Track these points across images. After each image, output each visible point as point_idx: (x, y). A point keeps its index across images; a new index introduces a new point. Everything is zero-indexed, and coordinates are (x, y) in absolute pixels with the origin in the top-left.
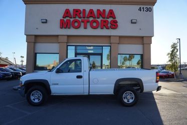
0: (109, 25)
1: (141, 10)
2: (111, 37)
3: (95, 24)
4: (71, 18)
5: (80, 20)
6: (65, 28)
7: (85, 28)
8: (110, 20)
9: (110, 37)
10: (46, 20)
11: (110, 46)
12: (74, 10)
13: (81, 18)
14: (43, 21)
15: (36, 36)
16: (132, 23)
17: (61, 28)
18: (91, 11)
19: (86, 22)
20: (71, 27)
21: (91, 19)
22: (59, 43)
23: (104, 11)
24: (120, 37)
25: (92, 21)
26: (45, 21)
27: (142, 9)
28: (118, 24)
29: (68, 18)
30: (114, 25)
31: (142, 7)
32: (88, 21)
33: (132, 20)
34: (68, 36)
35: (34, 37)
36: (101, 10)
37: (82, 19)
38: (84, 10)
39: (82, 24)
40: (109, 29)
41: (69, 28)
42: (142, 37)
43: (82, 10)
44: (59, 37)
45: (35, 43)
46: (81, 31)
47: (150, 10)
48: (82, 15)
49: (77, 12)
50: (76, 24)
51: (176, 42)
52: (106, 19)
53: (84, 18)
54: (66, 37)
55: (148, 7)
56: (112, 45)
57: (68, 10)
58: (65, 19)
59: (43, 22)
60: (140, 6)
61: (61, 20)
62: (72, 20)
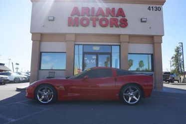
0: (119, 23)
2: (121, 36)
3: (104, 23)
4: (79, 16)
5: (89, 18)
6: (73, 26)
8: (119, 18)
9: (119, 36)
10: (54, 18)
11: (119, 45)
12: (82, 8)
13: (90, 16)
14: (50, 18)
15: (42, 35)
16: (142, 22)
17: (69, 25)
18: (100, 10)
19: (94, 21)
20: (79, 25)
21: (100, 17)
22: (66, 41)
23: (113, 9)
24: (130, 36)
25: (101, 19)
26: (52, 18)
27: (151, 9)
28: (128, 22)
29: (76, 16)
30: (124, 24)
31: (151, 6)
32: (97, 20)
33: (141, 19)
34: (77, 35)
36: (111, 8)
39: (91, 22)
40: (118, 27)
41: (77, 26)
42: (152, 37)
43: (90, 8)
44: (67, 35)
45: (40, 41)
47: (159, 9)
48: (90, 13)
49: (85, 10)
50: (85, 22)
52: (115, 17)
53: (92, 16)
54: (74, 35)
55: (158, 6)
56: (122, 44)
58: (73, 17)
59: (50, 20)
60: (149, 5)
61: (69, 18)
62: (80, 18)
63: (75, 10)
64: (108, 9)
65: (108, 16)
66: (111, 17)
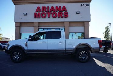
0: (63, 15)
1: (82, 6)
2: (65, 23)
3: (54, 15)
4: (41, 12)
5: (46, 13)
6: (37, 18)
7: (49, 17)
8: (63, 12)
10: (26, 13)
11: (64, 28)
12: (42, 7)
14: (24, 14)
15: (21, 23)
16: (77, 14)
17: (35, 18)
18: (52, 7)
19: (49, 14)
20: (41, 17)
21: (52, 12)
22: (34, 27)
23: (60, 7)
24: (70, 22)
25: (53, 13)
26: (26, 14)
27: (83, 5)
28: (68, 14)
29: (39, 12)
30: (66, 15)
31: (83, 4)
32: (51, 14)
33: (77, 12)
34: (39, 23)
35: (19, 23)
36: (58, 7)
37: (47, 12)
38: (48, 7)
39: (47, 15)
40: (63, 17)
41: (40, 18)
42: (83, 22)
43: (47, 7)
44: (34, 23)
46: (47, 20)
47: (88, 5)
48: (47, 10)
49: (44, 8)
50: (44, 15)
52: (61, 12)
53: (48, 12)
54: (38, 23)
55: (87, 3)
56: (65, 27)
58: (37, 13)
59: (24, 15)
60: (82, 3)
61: (35, 13)
62: (41, 13)
63: (38, 8)
64: (57, 7)
65: (57, 11)
66: (58, 12)
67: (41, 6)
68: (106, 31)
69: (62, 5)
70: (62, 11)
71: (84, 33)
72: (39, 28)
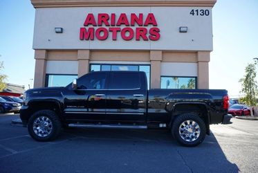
0: (148, 35)
1: (193, 14)
2: (151, 52)
3: (127, 34)
4: (95, 26)
5: (107, 28)
6: (87, 40)
7: (115, 39)
8: (149, 28)
9: (149, 51)
10: (62, 29)
11: (150, 65)
12: (99, 15)
13: (109, 26)
14: (57, 30)
15: (48, 51)
16: (181, 32)
17: (82, 39)
18: (123, 16)
19: (115, 32)
20: (95, 38)
21: (123, 27)
22: (78, 60)
23: (141, 15)
24: (164, 52)
25: (123, 29)
26: (60, 30)
27: (195, 13)
28: (161, 33)
29: (91, 26)
30: (155, 35)
31: (195, 9)
32: (118, 30)
33: (180, 28)
34: (91, 51)
35: (45, 51)
36: (138, 15)
37: (111, 27)
38: (113, 15)
39: (111, 34)
40: (147, 40)
41: (93, 40)
42: (196, 52)
43: (110, 15)
44: (79, 51)
45: (46, 60)
46: (109, 44)
47: (206, 13)
48: (110, 21)
49: (103, 17)
50: (102, 34)
51: (253, 63)
52: (143, 27)
54: (88, 52)
55: (205, 9)
56: (152, 63)
57: (92, 15)
58: (87, 28)
59: (57, 32)
60: (193, 8)
61: (81, 29)
62: (96, 28)
63: (90, 17)
64: (133, 15)
65: (133, 26)
66: (137, 26)
67: (96, 12)
68: (248, 76)
69: (145, 11)
70: (147, 26)
71: (196, 77)
72: (91, 64)
